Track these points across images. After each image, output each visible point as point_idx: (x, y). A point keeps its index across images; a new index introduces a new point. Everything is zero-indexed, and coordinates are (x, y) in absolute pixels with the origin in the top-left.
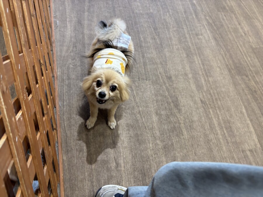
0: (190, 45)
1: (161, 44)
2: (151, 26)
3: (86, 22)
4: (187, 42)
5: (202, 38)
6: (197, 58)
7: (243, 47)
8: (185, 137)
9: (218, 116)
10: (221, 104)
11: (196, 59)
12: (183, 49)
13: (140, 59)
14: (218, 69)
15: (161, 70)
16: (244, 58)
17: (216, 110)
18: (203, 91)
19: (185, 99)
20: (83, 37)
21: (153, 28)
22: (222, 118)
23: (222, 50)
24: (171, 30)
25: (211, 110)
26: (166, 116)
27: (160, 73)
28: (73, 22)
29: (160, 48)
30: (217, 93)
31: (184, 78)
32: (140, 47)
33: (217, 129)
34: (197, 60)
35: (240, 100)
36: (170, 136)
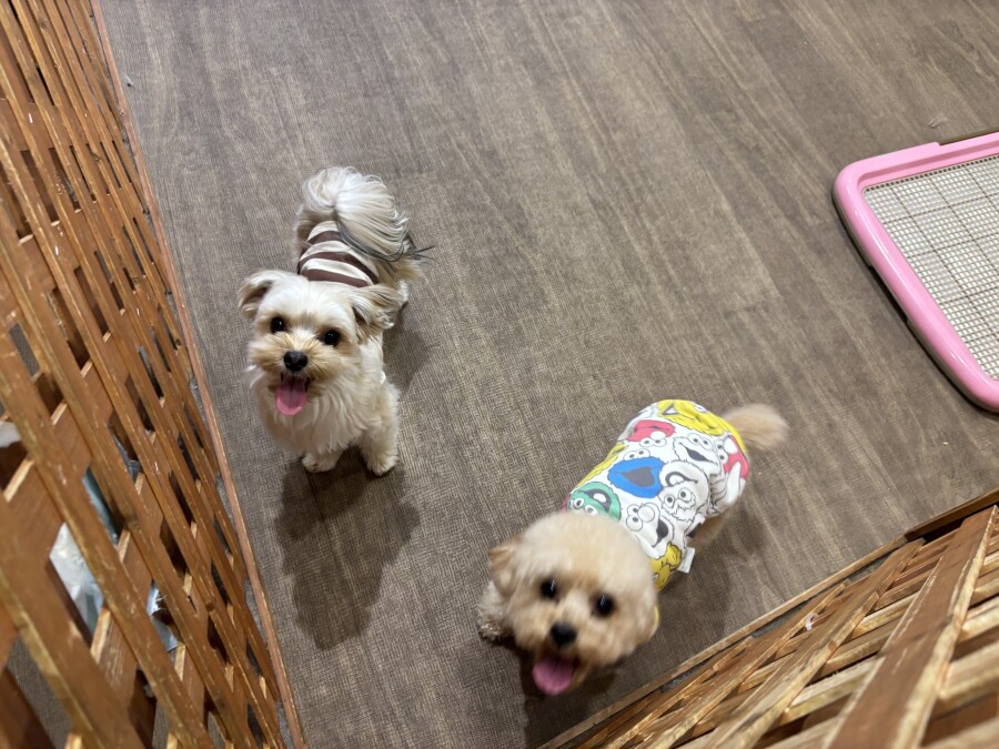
0: (545, 49)
1: (453, 63)
2: (416, 16)
3: (207, 39)
4: (534, 42)
5: (579, 23)
6: (570, 83)
7: (714, 28)
8: (554, 306)
9: (649, 235)
10: (656, 201)
11: (567, 90)
12: (522, 67)
13: (392, 115)
14: (638, 105)
15: (463, 137)
16: (719, 60)
17: (641, 219)
18: (596, 175)
19: (544, 206)
20: (208, 83)
21: (421, 19)
22: (660, 239)
23: (647, 48)
24: (477, 16)
25: (624, 222)
26: (492, 262)
27: (460, 146)
28: (168, 45)
29: (450, 74)
30: (641, 173)
31: (534, 148)
32: (389, 82)
33: (647, 270)
34: (570, 90)
35: (713, 181)
36: (508, 310)
